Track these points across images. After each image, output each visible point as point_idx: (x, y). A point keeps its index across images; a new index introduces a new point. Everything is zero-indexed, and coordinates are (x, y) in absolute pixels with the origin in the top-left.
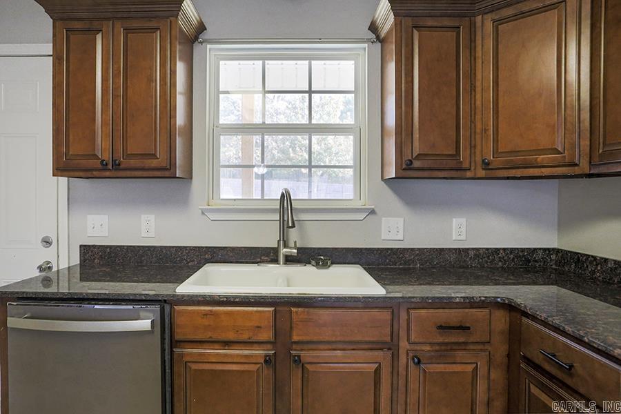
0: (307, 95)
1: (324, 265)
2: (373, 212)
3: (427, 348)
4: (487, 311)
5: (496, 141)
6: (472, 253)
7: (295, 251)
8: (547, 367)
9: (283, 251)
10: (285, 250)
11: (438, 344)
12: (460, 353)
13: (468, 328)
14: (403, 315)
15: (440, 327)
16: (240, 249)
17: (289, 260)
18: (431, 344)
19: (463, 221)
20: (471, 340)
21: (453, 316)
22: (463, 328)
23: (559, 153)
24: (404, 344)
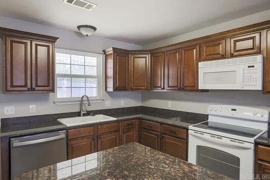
0: (84, 66)
1: (94, 115)
2: (103, 100)
3: (125, 130)
4: (135, 120)
5: (134, 83)
6: (125, 109)
7: (86, 112)
8: (147, 128)
9: (82, 113)
10: (83, 112)
11: (127, 128)
12: (131, 130)
13: (133, 124)
14: (120, 124)
15: (128, 125)
16: (67, 113)
17: (84, 115)
18: (126, 129)
19: (123, 101)
20: (133, 126)
21: (129, 122)
22: (132, 124)
23: (145, 87)
24: (121, 130)
